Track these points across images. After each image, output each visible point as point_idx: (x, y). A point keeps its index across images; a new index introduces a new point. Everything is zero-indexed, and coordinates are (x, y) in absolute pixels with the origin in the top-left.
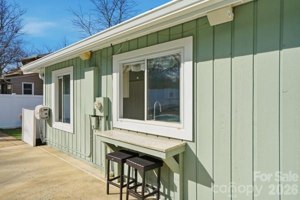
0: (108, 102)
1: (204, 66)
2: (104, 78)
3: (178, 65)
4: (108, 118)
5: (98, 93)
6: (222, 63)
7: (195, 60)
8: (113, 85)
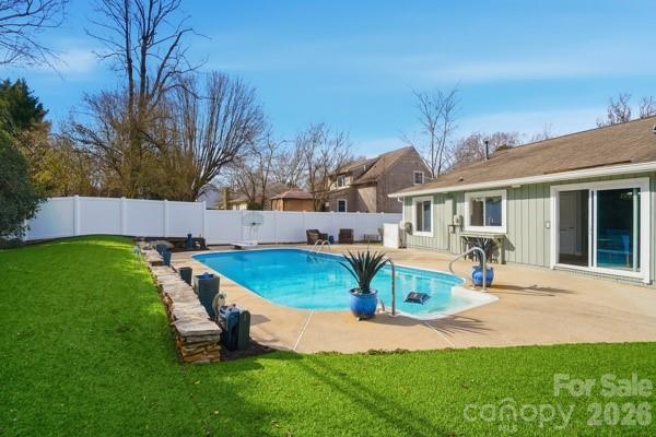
0: (462, 218)
1: (512, 202)
2: (458, 205)
3: (500, 201)
4: (462, 226)
5: (455, 213)
6: (518, 201)
7: (508, 199)
8: (465, 209)
